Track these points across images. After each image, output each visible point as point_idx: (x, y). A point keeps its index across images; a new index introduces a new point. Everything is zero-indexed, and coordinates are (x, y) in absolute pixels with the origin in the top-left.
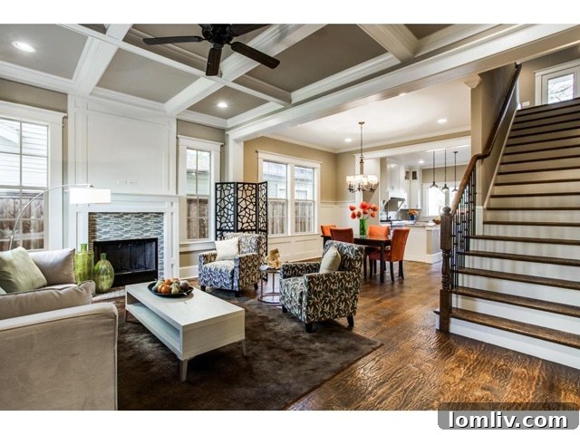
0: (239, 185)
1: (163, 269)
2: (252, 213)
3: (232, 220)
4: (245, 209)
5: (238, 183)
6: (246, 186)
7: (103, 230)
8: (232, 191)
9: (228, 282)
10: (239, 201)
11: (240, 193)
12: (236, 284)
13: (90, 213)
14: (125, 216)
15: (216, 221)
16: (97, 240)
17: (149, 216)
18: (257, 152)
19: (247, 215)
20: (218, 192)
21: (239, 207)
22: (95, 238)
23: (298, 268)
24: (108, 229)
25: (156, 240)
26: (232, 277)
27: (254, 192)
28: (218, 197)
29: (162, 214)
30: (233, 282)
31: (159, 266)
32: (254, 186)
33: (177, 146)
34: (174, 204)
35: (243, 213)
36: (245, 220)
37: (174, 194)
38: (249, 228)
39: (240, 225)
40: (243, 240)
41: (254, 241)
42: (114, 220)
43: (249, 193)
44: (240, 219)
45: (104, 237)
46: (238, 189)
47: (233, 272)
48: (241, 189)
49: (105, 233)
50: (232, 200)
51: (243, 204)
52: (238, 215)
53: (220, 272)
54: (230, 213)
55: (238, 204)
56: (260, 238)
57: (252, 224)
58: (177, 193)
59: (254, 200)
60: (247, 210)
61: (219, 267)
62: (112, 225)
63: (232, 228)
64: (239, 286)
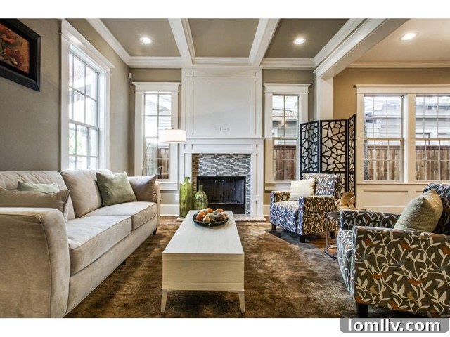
0: (324, 124)
1: (249, 204)
2: (340, 153)
3: (316, 161)
4: (331, 149)
5: (322, 121)
6: (332, 124)
7: (203, 168)
8: (316, 131)
9: (292, 223)
10: (324, 140)
11: (324, 132)
12: (300, 227)
13: (193, 155)
14: (219, 157)
15: (301, 162)
16: (199, 175)
17: (238, 157)
18: (355, 87)
19: (334, 156)
20: (303, 133)
21: (324, 147)
22: (197, 173)
23: (367, 218)
24: (206, 167)
25: (244, 178)
26: (296, 219)
27: (343, 129)
28: (303, 138)
29: (249, 155)
30: (297, 225)
31: (247, 201)
32: (343, 123)
33: (264, 93)
34: (259, 146)
35: (329, 153)
36: (331, 161)
37: (261, 137)
38: (336, 170)
39: (324, 166)
40: (320, 182)
41: (331, 183)
42: (212, 160)
43: (336, 131)
44: (324, 160)
45: (204, 173)
46: (322, 127)
47: (297, 213)
48: (327, 127)
49: (205, 170)
50: (316, 140)
51: (329, 144)
52: (322, 155)
53: (286, 212)
54: (315, 153)
55: (322, 144)
56: (339, 179)
57: (340, 166)
58: (263, 136)
59: (343, 138)
60: (334, 150)
61: (285, 207)
62: (210, 164)
63: (316, 170)
64: (303, 230)
